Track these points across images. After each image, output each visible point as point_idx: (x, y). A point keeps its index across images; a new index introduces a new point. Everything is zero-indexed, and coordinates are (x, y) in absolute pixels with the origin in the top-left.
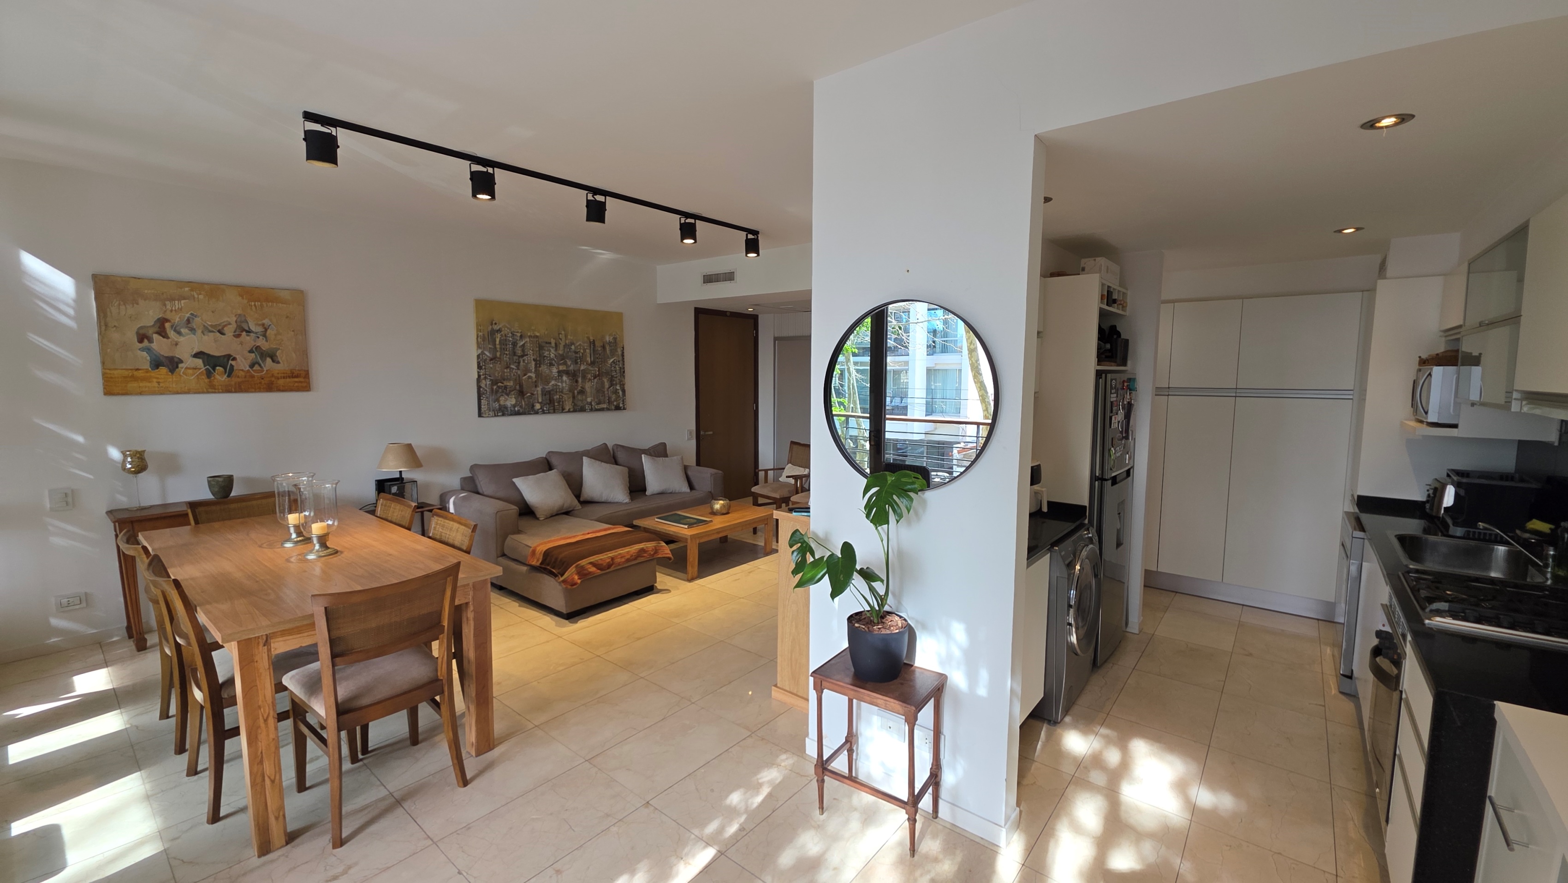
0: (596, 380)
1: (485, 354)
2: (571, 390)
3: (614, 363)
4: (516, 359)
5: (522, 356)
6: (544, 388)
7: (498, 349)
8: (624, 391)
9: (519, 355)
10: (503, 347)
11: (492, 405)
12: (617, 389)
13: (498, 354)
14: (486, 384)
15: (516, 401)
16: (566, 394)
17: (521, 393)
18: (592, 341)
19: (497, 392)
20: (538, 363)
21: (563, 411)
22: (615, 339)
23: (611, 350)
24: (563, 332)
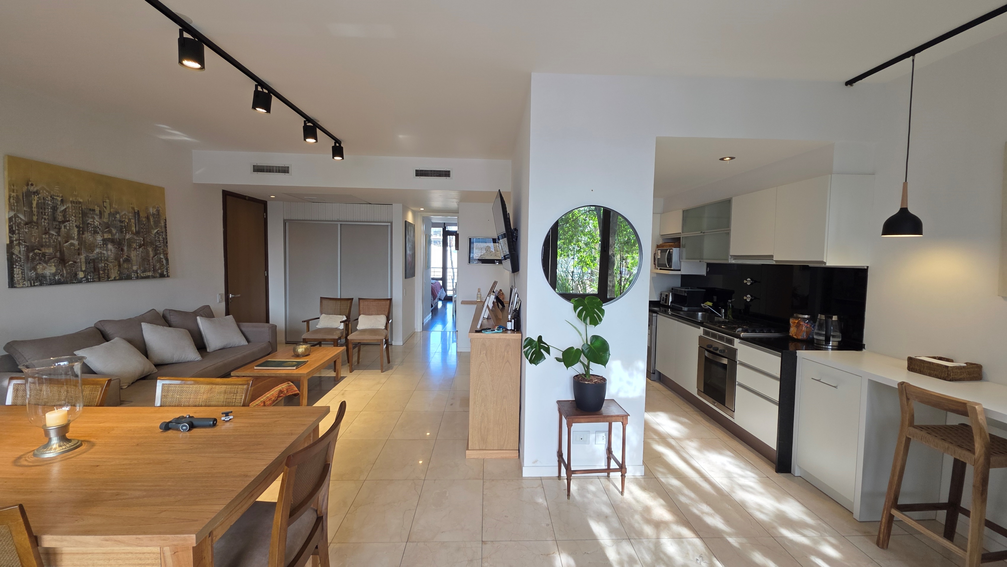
0: (141, 249)
1: (18, 217)
2: (117, 259)
3: (158, 234)
4: (57, 225)
5: (63, 222)
7: (35, 213)
8: (167, 260)
9: (60, 220)
10: (41, 211)
11: (27, 274)
12: (161, 258)
13: (35, 218)
14: (20, 251)
15: (56, 270)
16: (111, 262)
17: (63, 261)
18: (136, 211)
19: (33, 259)
20: (81, 230)
21: (108, 279)
22: (158, 211)
23: (154, 222)
24: (107, 201)
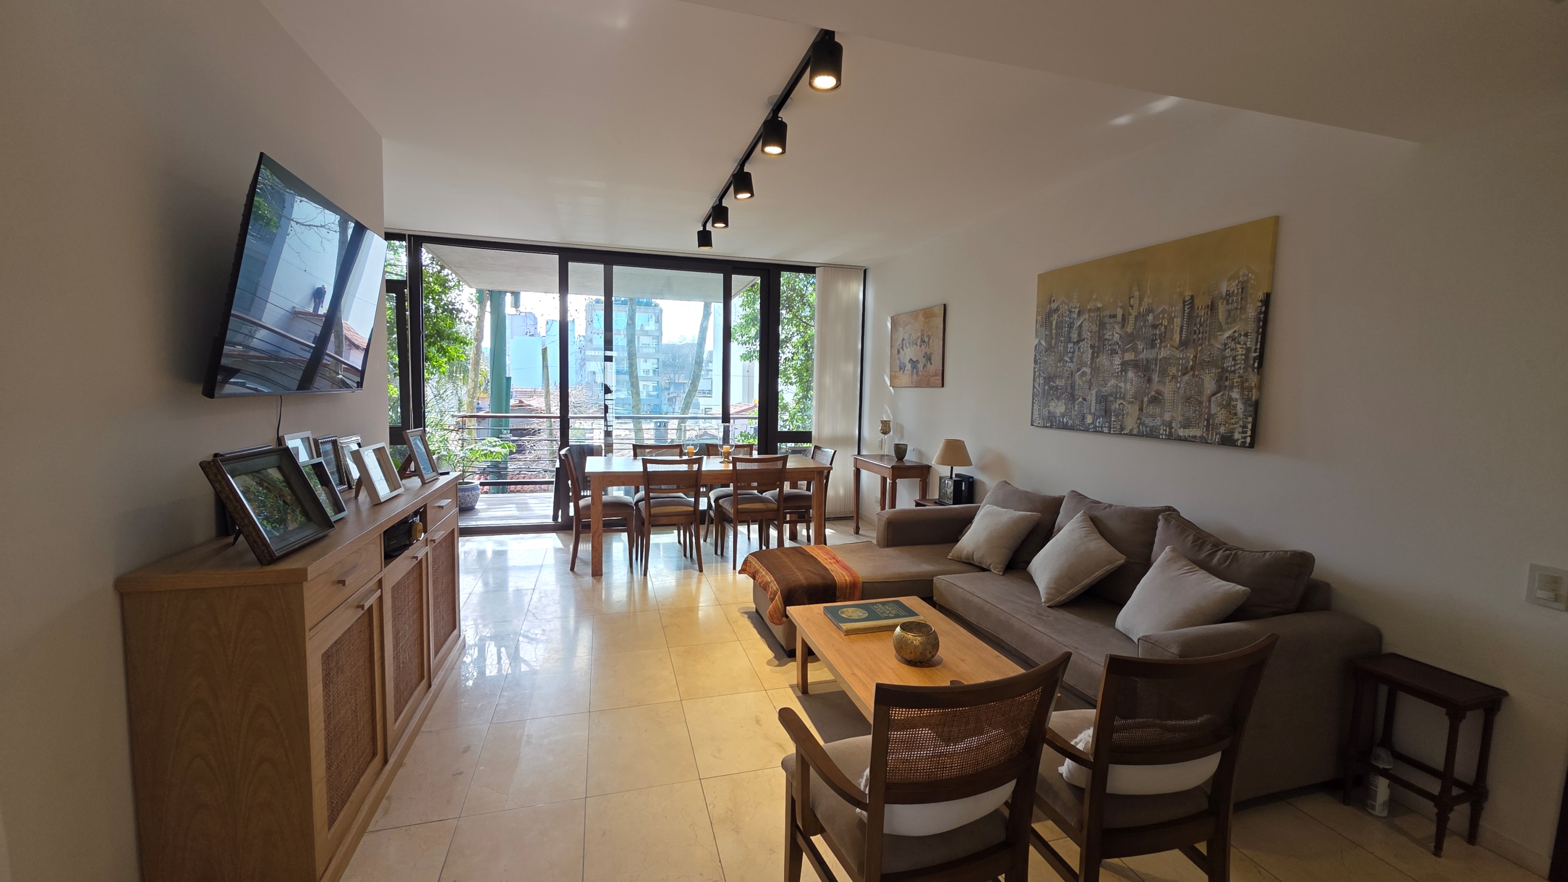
0: (1186, 378)
1: (1041, 344)
2: (1138, 397)
4: (1071, 348)
5: (1078, 342)
6: (1099, 390)
8: (1251, 404)
11: (1042, 411)
14: (1040, 383)
15: (1066, 409)
17: (1072, 397)
18: (1188, 299)
19: (1049, 392)
20: (1096, 351)
22: (1243, 283)
23: (1229, 313)
24: (1137, 294)
